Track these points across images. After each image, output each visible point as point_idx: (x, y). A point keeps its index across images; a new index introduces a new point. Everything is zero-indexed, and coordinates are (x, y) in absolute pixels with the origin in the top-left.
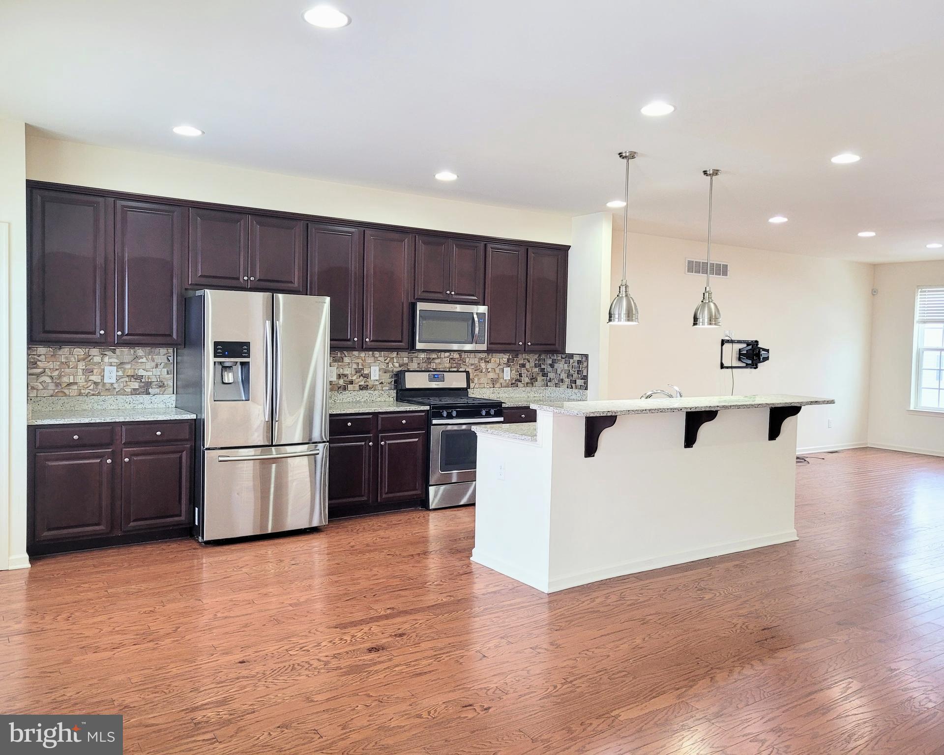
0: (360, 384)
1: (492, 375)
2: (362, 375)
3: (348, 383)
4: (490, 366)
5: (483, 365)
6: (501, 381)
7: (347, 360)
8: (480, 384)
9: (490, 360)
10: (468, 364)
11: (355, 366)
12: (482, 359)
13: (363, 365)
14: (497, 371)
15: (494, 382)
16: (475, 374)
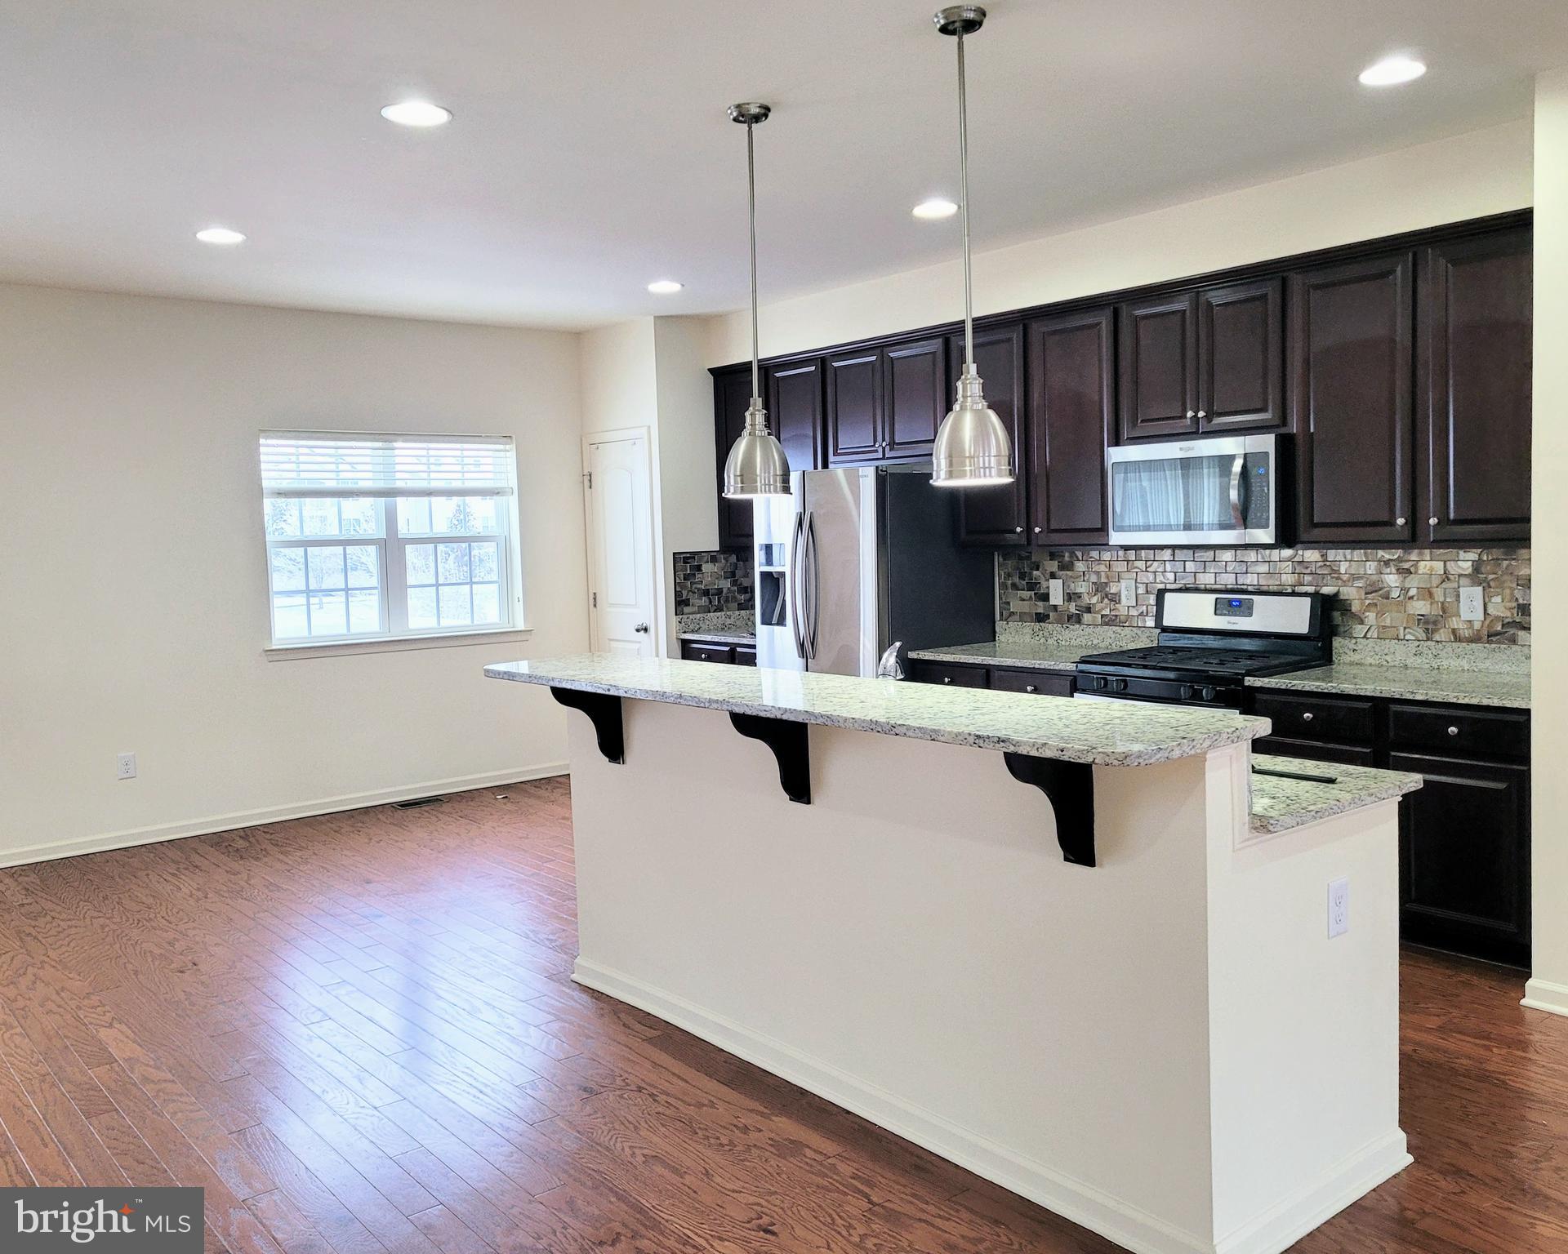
0: (1104, 612)
1: (1421, 607)
2: (1107, 596)
3: (1084, 610)
4: (1413, 584)
5: (1392, 579)
6: (1454, 623)
7: (1080, 566)
8: (1384, 627)
9: (1416, 566)
10: (1345, 577)
11: (1094, 578)
12: (1387, 563)
13: (1108, 577)
14: (1439, 595)
15: (1430, 624)
16: (1367, 602)
